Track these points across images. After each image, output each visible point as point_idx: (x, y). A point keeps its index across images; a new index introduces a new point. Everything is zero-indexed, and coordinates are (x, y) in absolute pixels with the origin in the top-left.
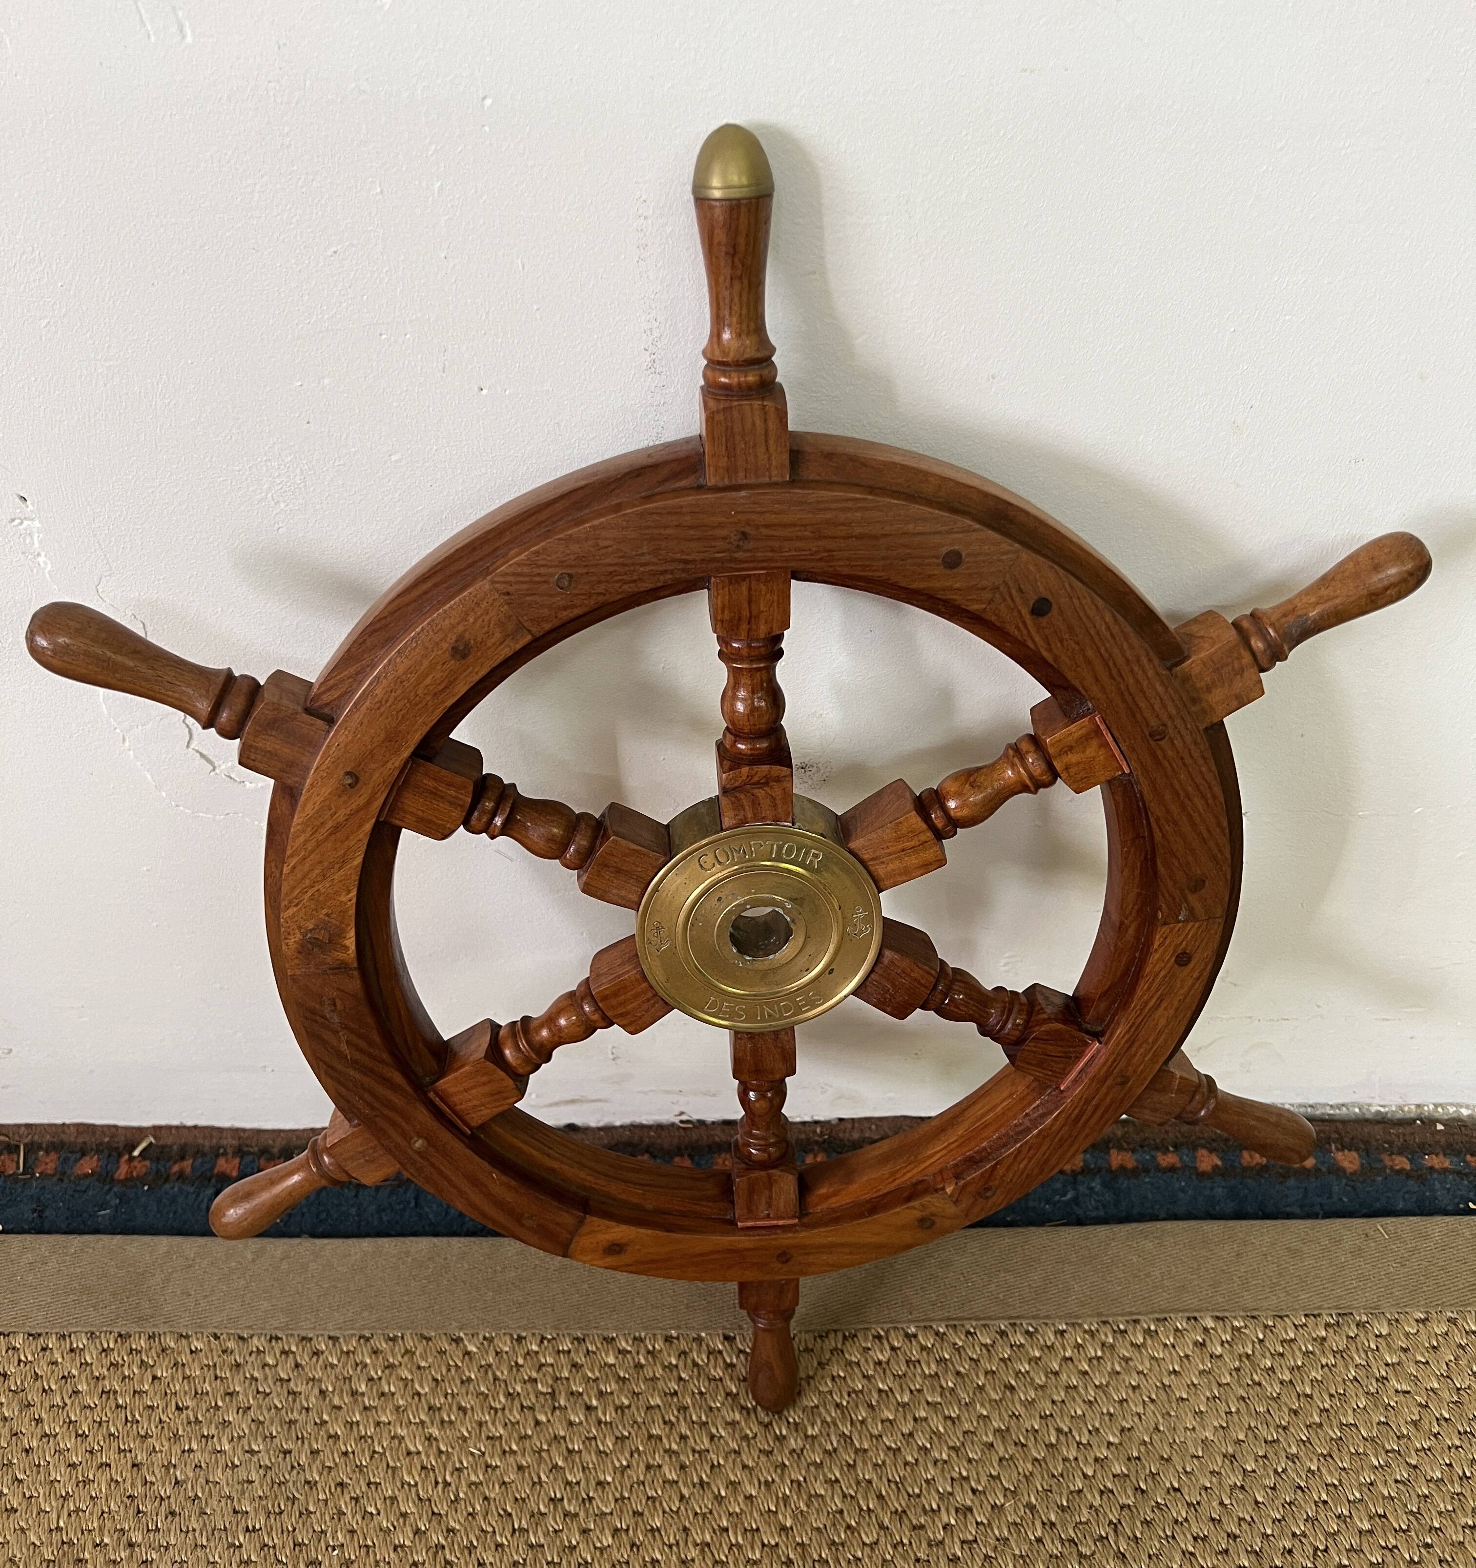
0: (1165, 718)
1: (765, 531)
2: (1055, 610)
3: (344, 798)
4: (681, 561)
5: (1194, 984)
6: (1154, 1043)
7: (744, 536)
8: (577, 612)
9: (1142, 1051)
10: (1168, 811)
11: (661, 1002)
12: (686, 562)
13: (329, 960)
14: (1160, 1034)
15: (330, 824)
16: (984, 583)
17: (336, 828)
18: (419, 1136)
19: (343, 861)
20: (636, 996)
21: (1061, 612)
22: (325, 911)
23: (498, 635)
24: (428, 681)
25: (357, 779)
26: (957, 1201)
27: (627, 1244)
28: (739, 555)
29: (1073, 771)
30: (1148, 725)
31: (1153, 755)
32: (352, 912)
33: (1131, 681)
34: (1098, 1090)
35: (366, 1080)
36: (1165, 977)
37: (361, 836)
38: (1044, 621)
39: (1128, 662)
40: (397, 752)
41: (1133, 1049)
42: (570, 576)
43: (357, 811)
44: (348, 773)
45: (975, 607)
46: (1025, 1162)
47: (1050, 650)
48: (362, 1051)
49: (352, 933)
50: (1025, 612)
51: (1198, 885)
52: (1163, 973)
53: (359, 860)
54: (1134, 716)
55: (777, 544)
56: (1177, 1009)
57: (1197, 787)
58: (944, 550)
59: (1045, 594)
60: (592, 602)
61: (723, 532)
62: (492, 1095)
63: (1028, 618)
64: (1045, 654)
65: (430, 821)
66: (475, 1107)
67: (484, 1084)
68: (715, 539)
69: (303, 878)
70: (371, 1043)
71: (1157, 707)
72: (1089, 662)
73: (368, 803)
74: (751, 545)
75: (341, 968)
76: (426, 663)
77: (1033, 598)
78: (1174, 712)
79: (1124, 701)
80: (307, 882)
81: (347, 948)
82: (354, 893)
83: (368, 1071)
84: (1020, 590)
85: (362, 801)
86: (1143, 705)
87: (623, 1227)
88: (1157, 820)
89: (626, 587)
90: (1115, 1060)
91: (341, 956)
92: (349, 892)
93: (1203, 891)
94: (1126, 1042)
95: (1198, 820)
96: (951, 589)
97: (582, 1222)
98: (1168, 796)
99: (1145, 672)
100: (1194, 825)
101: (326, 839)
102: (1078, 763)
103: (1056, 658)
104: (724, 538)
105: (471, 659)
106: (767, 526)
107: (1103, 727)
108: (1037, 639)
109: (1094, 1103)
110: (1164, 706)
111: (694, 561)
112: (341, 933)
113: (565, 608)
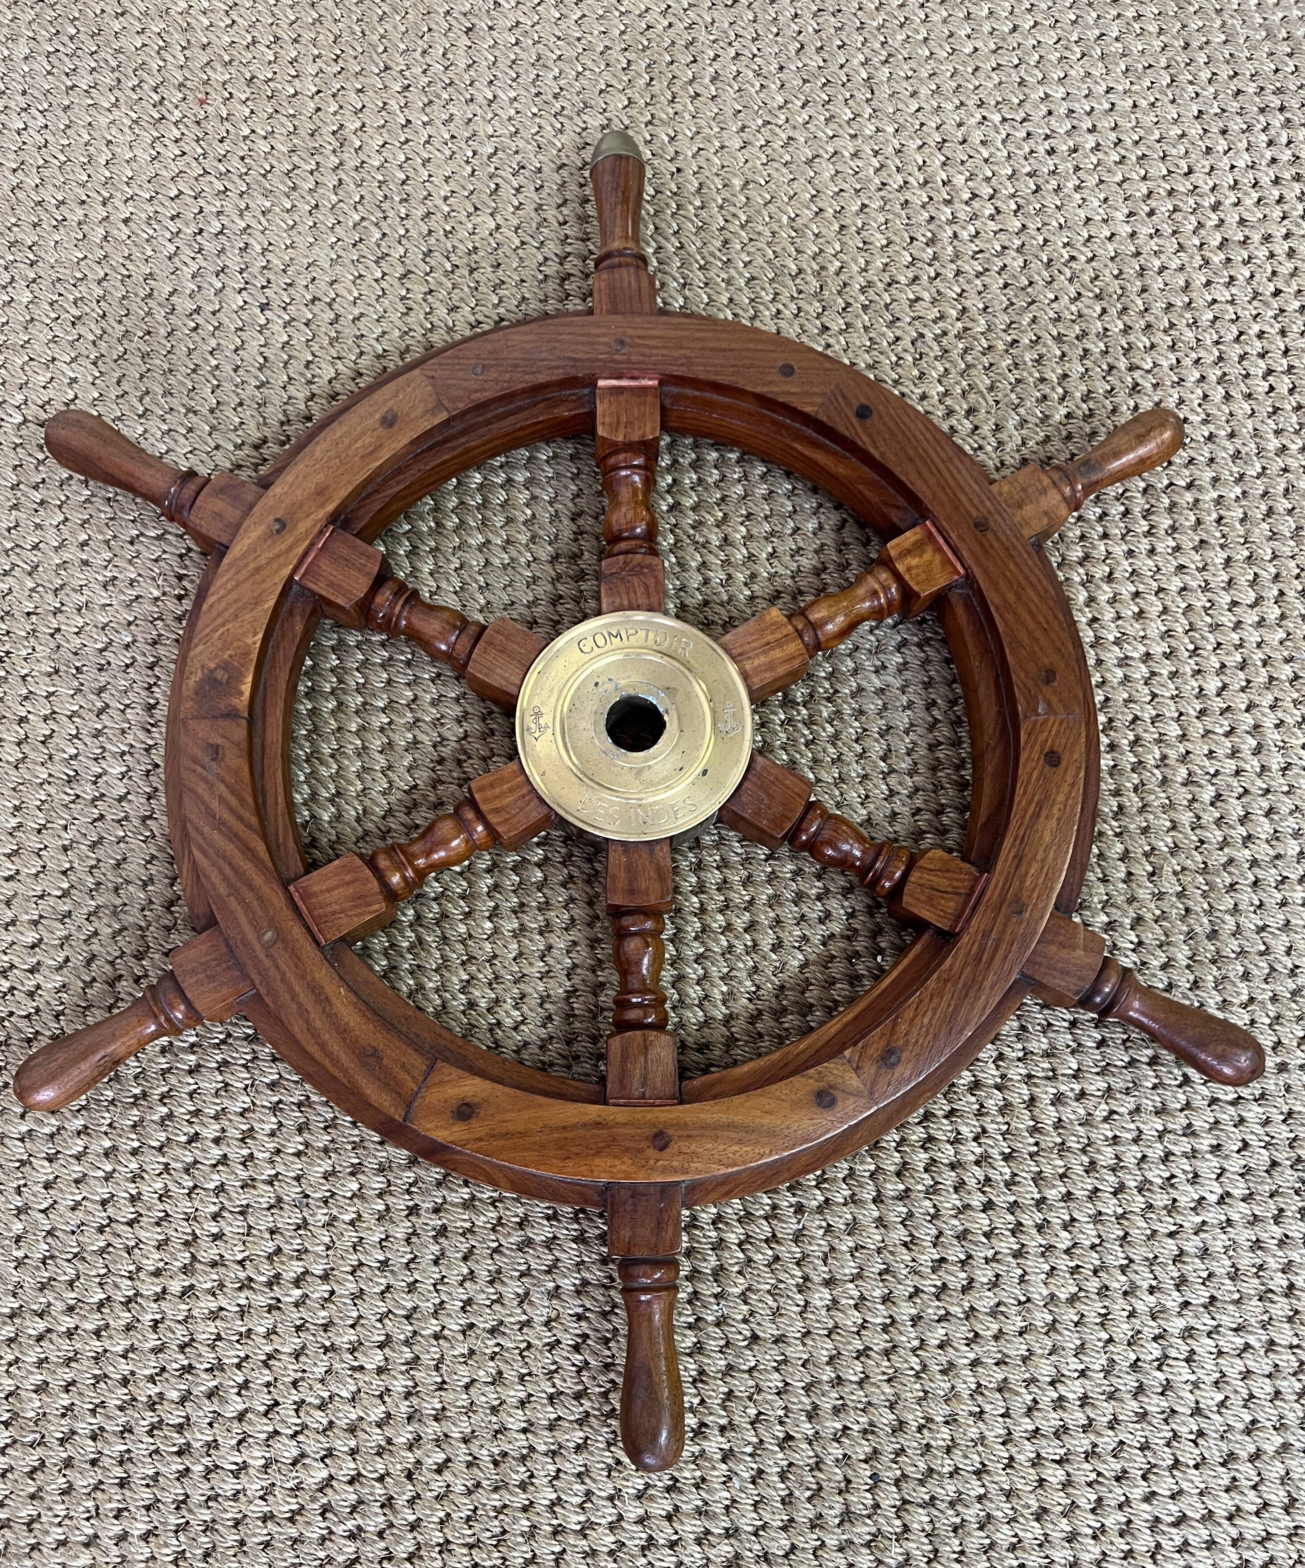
0: (985, 512)
1: (638, 341)
2: (875, 415)
3: (269, 542)
4: (571, 359)
5: (1070, 792)
6: (1044, 860)
7: (622, 342)
8: (488, 395)
9: (1032, 871)
10: (1005, 601)
11: (536, 801)
12: (575, 360)
13: (222, 706)
14: (1047, 849)
15: (251, 566)
16: (815, 390)
17: (257, 570)
18: (270, 927)
19: (257, 602)
20: (511, 790)
21: (881, 417)
22: (229, 652)
23: (420, 410)
24: (359, 444)
25: (283, 526)
26: (858, 1067)
27: (479, 1105)
28: (617, 357)
29: (914, 572)
30: (971, 516)
31: (981, 544)
32: (254, 656)
33: (949, 477)
34: (995, 919)
35: (230, 848)
36: (1038, 780)
37: (277, 580)
38: (868, 422)
39: (943, 462)
40: (322, 505)
41: (1023, 869)
42: (484, 366)
43: (279, 556)
44: (278, 520)
45: (808, 409)
46: (929, 1014)
47: (876, 448)
48: (232, 811)
49: (249, 679)
50: (851, 414)
51: (1050, 676)
52: (1035, 775)
53: (271, 603)
54: (957, 508)
55: (647, 351)
56: (1059, 820)
57: (1027, 578)
58: (780, 363)
59: (864, 401)
60: (499, 387)
61: (605, 340)
62: (354, 900)
63: (855, 421)
64: (872, 451)
65: (339, 586)
66: (334, 913)
67: (348, 883)
68: (599, 343)
69: (218, 616)
70: (242, 801)
71: (976, 501)
72: (911, 459)
73: (291, 548)
74: (625, 350)
75: (232, 714)
76: (359, 429)
77: (856, 404)
78: (992, 508)
79: (946, 494)
80: (220, 620)
81: (241, 693)
82: (260, 636)
83: (234, 837)
84: (845, 397)
85: (283, 547)
86: (963, 498)
87: (478, 1080)
88: (997, 608)
89: (526, 377)
90: (1006, 880)
91: (235, 701)
92: (255, 634)
93: (1055, 684)
94: (1015, 857)
95: (1035, 610)
96: (789, 393)
97: (431, 1067)
98: (1002, 584)
99: (959, 472)
100: (1034, 617)
101: (246, 580)
102: (917, 566)
103: (882, 454)
104: (606, 344)
105: (396, 427)
106: (639, 337)
107: (933, 530)
108: (864, 437)
109: (993, 936)
110: (982, 502)
111: (581, 360)
112: (239, 677)
113: (477, 391)
